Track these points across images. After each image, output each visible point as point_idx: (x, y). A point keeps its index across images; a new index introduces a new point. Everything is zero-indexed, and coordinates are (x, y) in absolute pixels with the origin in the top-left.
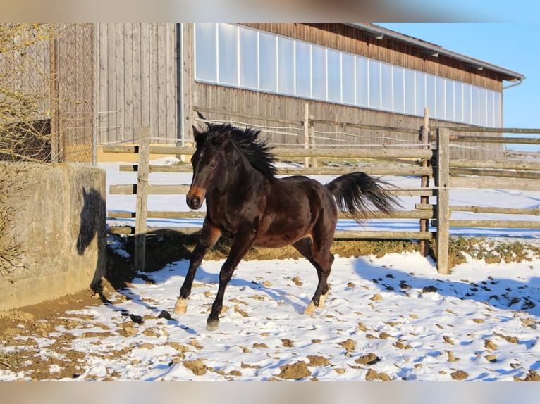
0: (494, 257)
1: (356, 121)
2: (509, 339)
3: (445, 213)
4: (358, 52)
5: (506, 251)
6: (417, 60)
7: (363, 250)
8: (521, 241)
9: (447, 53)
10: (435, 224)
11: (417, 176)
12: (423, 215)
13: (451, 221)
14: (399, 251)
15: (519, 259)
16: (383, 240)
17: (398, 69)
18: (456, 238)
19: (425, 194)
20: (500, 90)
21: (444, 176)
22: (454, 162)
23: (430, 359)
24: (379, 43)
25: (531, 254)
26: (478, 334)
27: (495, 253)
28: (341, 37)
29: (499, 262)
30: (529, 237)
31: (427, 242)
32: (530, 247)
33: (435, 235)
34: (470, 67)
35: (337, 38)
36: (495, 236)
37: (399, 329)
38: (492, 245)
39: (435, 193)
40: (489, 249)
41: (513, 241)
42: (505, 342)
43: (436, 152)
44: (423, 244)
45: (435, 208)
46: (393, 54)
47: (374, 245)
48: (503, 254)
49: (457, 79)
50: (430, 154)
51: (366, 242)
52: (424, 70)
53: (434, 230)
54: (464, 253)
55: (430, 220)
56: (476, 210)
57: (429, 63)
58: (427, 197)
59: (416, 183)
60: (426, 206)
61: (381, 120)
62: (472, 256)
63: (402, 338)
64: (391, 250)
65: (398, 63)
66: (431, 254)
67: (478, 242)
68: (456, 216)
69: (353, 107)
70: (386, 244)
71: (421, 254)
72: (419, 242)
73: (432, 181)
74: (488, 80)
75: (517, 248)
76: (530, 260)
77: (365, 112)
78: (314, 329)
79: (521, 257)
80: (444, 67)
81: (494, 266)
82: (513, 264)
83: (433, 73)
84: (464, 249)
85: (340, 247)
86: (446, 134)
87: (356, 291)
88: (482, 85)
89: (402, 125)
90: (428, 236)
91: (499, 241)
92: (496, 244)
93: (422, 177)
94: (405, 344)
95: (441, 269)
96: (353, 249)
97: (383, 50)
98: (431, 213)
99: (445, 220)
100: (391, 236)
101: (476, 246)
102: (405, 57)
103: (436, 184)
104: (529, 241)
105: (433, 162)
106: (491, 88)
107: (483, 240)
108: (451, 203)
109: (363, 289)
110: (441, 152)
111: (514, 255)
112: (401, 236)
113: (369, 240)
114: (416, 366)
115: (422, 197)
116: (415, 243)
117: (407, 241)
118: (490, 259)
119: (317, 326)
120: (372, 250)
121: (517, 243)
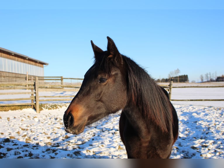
0: (50, 108)
1: (7, 75)
2: (58, 128)
3: (38, 98)
4: (7, 58)
5: (53, 107)
6: (22, 60)
7: (17, 108)
8: (56, 104)
9: (30, 58)
10: (35, 101)
11: (30, 89)
12: (32, 99)
13: (39, 100)
14: (26, 108)
15: (56, 108)
16: (22, 106)
17: (18, 62)
18: (40, 104)
19: (32, 93)
20: (43, 67)
21: (37, 89)
22: (39, 85)
23: (40, 135)
24: (13, 55)
25: (59, 107)
26: (50, 127)
27: (50, 107)
28: (3, 54)
29: (51, 109)
30: (58, 103)
31: (34, 105)
32: (58, 105)
33: (35, 104)
34: (36, 62)
35: (2, 55)
36: (50, 103)
37: (30, 128)
38: (49, 105)
39: (35, 93)
40: (48, 106)
41: (54, 104)
42: (57, 129)
43: (35, 83)
44: (32, 106)
45: (35, 97)
46: (16, 58)
47: (20, 107)
48: (52, 107)
49: (33, 65)
50: (34, 83)
51: (17, 106)
52: (24, 62)
53: (35, 102)
54: (43, 108)
55: (34, 100)
56: (45, 97)
57: (26, 61)
58: (33, 94)
59: (30, 91)
60: (33, 96)
61: (14, 75)
62: (45, 108)
63: (32, 130)
64: (24, 108)
65: (18, 61)
66: (35, 108)
67: (46, 105)
68: (40, 99)
69: (6, 72)
70: (23, 107)
71: (32, 109)
72: (31, 105)
73: (34, 90)
74: (40, 65)
75: (55, 106)
76: (59, 108)
77: (10, 73)
78: (8, 129)
79: (57, 108)
80: (29, 62)
81: (50, 110)
82: (55, 110)
83: (26, 63)
84: (43, 107)
85: (11, 108)
86: (37, 78)
87: (16, 119)
88: (39, 66)
89: (19, 76)
90: (34, 104)
91: (51, 104)
92: (50, 105)
93: (31, 89)
94: (33, 131)
95: (37, 112)
96: (14, 108)
97: (14, 57)
98: (34, 98)
99: (38, 100)
100: (24, 104)
101: (45, 106)
102: (20, 59)
103: (35, 91)
104: (58, 104)
105: (34, 85)
106: (41, 67)
107: (47, 104)
108: (39, 95)
109: (18, 119)
110: (36, 83)
111: (55, 108)
112: (27, 104)
113: (18, 106)
114: (37, 137)
115: (32, 94)
116: (30, 106)
117: (28, 105)
118: (49, 109)
119: (9, 129)
120: (19, 108)
121: (55, 105)
